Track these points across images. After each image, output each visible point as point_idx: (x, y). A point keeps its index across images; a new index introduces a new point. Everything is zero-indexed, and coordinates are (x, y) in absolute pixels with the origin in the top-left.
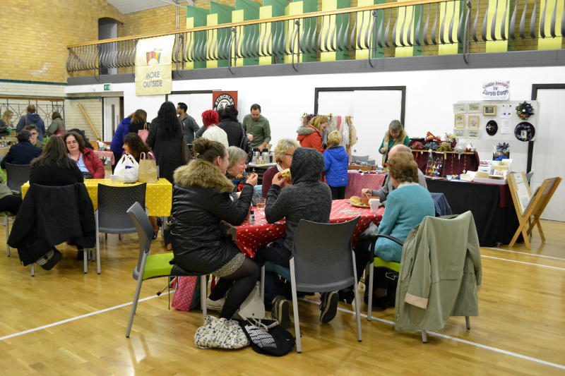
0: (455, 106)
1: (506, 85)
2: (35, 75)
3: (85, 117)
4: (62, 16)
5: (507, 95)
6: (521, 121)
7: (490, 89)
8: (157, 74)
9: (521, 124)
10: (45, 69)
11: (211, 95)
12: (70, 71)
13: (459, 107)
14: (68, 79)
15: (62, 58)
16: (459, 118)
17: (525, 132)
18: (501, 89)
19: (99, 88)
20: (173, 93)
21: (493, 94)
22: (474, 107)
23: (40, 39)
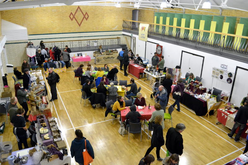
0: (213, 68)
1: (226, 66)
2: (114, 29)
3: (127, 41)
4: (122, 11)
5: (226, 69)
6: (228, 77)
7: (222, 66)
8: (144, 35)
9: (228, 78)
10: (116, 27)
11: (156, 45)
12: (123, 27)
13: (214, 69)
14: (123, 30)
15: (121, 23)
16: (214, 72)
17: (229, 81)
18: (225, 67)
19: (130, 34)
20: (147, 41)
21: (223, 68)
22: (218, 70)
23: (115, 19)
